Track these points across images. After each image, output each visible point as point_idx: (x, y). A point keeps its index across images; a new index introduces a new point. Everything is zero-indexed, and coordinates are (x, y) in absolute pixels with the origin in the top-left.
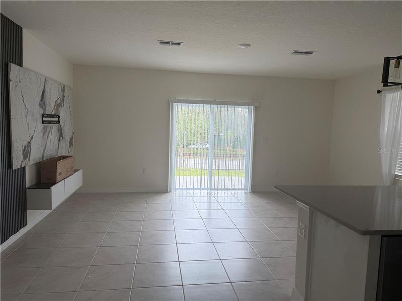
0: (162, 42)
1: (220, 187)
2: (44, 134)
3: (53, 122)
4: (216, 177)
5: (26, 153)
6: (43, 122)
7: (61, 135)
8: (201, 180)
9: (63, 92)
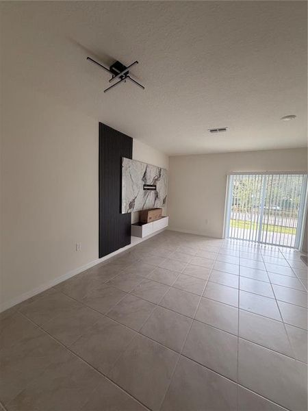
0: (211, 131)
1: (267, 242)
2: (145, 195)
3: (152, 189)
4: (265, 232)
5: (131, 205)
6: (144, 189)
7: (157, 196)
8: (250, 233)
9: (160, 172)
